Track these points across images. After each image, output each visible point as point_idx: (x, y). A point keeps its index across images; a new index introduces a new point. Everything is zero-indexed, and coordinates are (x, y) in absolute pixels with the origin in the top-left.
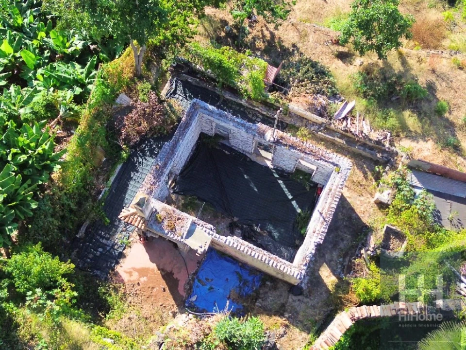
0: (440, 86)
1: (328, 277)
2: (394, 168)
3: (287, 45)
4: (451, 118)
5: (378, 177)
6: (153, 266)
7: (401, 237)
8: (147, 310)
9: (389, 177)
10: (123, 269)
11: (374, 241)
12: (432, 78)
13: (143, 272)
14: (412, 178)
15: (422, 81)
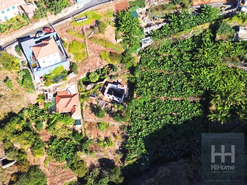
3: (112, 118)
5: (100, 97)
7: (98, 91)
15: (93, 113)
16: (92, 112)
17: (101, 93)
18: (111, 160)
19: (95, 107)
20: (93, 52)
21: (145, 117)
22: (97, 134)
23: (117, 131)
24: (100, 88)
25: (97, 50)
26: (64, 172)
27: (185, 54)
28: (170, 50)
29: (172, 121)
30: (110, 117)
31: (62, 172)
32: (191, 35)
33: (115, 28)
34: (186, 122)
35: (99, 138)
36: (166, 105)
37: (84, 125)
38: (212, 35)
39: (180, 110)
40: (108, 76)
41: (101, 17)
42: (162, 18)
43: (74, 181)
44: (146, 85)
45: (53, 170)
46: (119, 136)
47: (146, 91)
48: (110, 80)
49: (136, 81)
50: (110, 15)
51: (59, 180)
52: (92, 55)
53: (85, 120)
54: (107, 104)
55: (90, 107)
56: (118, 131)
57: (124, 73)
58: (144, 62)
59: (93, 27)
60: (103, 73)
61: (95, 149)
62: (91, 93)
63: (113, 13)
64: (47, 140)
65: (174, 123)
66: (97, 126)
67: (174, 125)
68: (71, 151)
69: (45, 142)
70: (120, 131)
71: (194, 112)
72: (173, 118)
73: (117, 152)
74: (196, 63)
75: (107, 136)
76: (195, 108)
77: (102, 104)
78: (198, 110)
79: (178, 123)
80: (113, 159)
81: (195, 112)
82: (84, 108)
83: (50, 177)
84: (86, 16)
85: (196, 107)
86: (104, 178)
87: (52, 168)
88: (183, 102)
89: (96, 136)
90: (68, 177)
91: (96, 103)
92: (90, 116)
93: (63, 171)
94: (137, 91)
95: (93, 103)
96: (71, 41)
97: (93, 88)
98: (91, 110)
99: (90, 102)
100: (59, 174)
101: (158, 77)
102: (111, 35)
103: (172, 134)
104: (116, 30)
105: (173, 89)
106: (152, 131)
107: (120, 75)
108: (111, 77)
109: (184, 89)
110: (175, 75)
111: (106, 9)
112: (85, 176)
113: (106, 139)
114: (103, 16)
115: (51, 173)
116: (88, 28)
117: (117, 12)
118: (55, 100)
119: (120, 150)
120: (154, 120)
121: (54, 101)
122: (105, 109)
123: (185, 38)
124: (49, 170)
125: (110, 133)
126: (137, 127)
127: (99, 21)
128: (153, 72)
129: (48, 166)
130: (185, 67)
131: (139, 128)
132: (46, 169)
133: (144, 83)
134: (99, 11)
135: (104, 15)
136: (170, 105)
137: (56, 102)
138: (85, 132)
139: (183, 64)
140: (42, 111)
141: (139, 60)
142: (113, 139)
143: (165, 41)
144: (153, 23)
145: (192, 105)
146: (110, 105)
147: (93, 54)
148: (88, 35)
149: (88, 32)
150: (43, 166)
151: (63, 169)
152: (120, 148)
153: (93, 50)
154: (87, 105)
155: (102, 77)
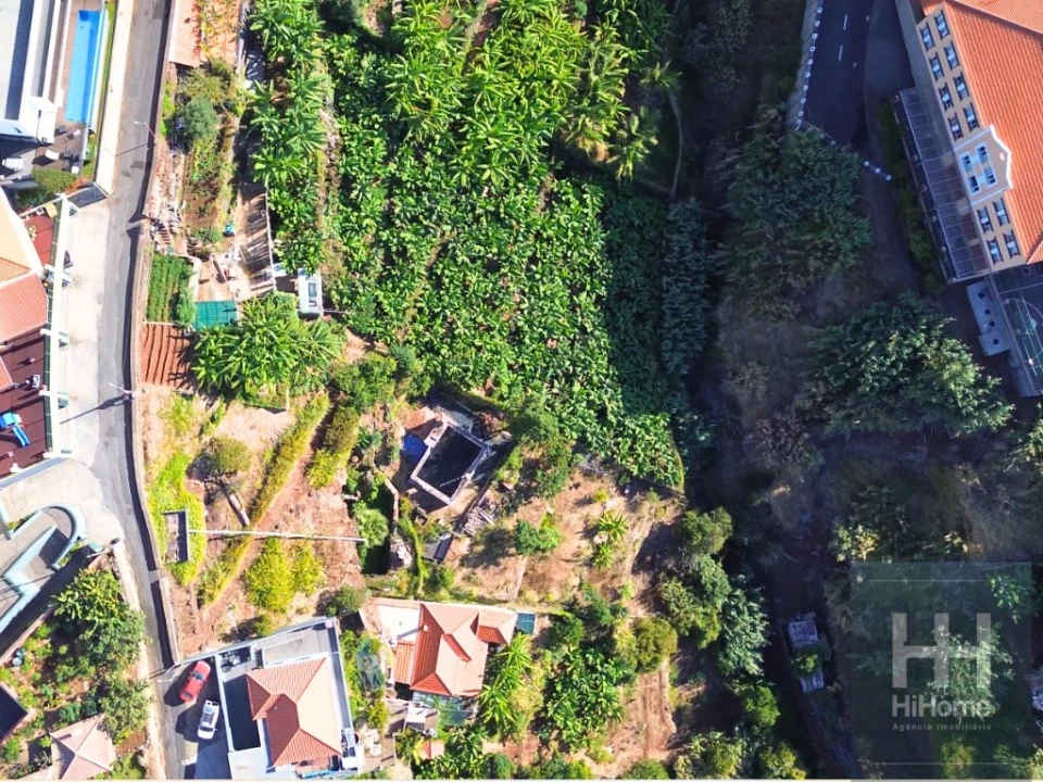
0: (497, 569)
1: (412, 491)
2: (454, 530)
3: (532, 499)
4: (479, 568)
5: (451, 523)
6: (425, 422)
7: (423, 524)
8: (408, 418)
9: (450, 527)
10: (426, 410)
11: (423, 512)
12: (502, 567)
13: (423, 417)
14: (448, 536)
15: (501, 560)
16: (497, 564)
17: (433, 513)
18: (651, 531)
19: (480, 548)
20: (302, 515)
21: (563, 382)
22: (567, 561)
23: (571, 488)
24: (414, 514)
25: (298, 497)
26: (644, 699)
27: (392, 167)
28: (367, 217)
29: (594, 297)
30: (531, 502)
31: (641, 706)
32: (327, 115)
33: (237, 404)
34: (610, 251)
35: (582, 557)
36: (542, 295)
37: (527, 602)
38: (348, 38)
39: (569, 255)
40: (378, 471)
41: (180, 450)
42: (233, 201)
43: (670, 670)
44: (461, 345)
45: (629, 734)
46: (589, 488)
47: (479, 349)
48: (388, 468)
49: (434, 375)
50: (184, 410)
51: (658, 717)
52: (309, 521)
53: (516, 596)
54: (485, 506)
55: (475, 566)
56: (571, 484)
57: (384, 408)
58: (373, 325)
59: (209, 494)
61: (605, 581)
62: (426, 550)
63: (180, 398)
64: (536, 742)
65: (603, 292)
66: (540, 554)
67: (608, 294)
68: (602, 665)
69: (539, 750)
70: (572, 479)
71: (586, 211)
72: (588, 287)
73: (633, 507)
74: (437, 143)
75: (581, 529)
76: (575, 204)
77: (479, 522)
78: (585, 196)
79: (606, 279)
80: (651, 524)
81: (587, 208)
82: (476, 591)
83: (646, 749)
84: (166, 514)
85: (571, 197)
86: (700, 570)
87: (620, 739)
88: (545, 236)
89: (572, 565)
90: (655, 685)
91: (467, 541)
92: (509, 575)
93: (639, 702)
94: (471, 382)
95: (466, 552)
96: (241, 594)
97: (407, 537)
98: (486, 568)
99: (457, 562)
100: (646, 716)
101: (442, 292)
102: (252, 428)
103: (635, 310)
104: (244, 402)
105: (499, 254)
106: (611, 372)
107: (387, 425)
108: (383, 458)
109: (511, 216)
110: (449, 228)
111: (156, 423)
112: (678, 633)
113: (590, 532)
114: (178, 443)
115: (635, 743)
116: (206, 513)
117: (179, 381)
118: (427, 694)
119: (630, 496)
120: (583, 357)
121: (429, 699)
122: (497, 514)
123: (337, 144)
124: (623, 750)
125: (574, 515)
126: (588, 420)
127: (191, 462)
128: (416, 301)
129: (610, 750)
130: (443, 186)
131: (592, 412)
132: (619, 759)
133: (451, 348)
134: (153, 452)
135: (178, 434)
136: (544, 283)
137: (438, 695)
138: (549, 604)
139: (426, 189)
140: (451, 748)
141: (357, 340)
142: (594, 511)
143: (328, 224)
144: (244, 244)
145: (562, 210)
146: (490, 494)
147: (307, 516)
148: (236, 519)
149: (222, 516)
150: (609, 766)
151: (631, 701)
152: (623, 494)
153: (291, 511)
154: (467, 579)
155: (374, 495)
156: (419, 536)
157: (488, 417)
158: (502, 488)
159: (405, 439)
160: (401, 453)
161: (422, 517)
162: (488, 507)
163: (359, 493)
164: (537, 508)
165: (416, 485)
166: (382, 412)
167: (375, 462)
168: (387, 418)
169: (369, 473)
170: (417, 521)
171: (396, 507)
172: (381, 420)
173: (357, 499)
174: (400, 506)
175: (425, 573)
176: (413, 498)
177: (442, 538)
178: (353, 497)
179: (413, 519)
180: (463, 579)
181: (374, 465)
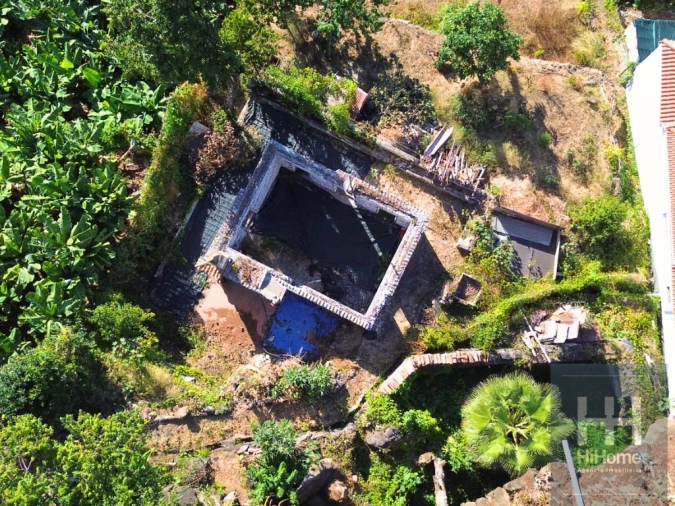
0: (551, 111)
1: (402, 322)
2: (480, 212)
3: (384, 53)
4: (556, 150)
5: (464, 221)
6: (232, 307)
7: (476, 285)
8: (226, 348)
9: (475, 221)
10: (202, 308)
11: (447, 290)
12: (543, 101)
13: (222, 312)
14: (497, 224)
15: (531, 104)
16: (540, 112)
17: (447, 266)
19: (511, 153)
24: (458, 310)
40: (363, 420)
48: (352, 389)
49: (89, 296)
54: (415, 146)
55: (553, 159)
57: (191, 421)
60: (408, 477)
62: (538, 273)
77: (453, 156)
91: (499, 182)
92: (556, 85)
95: (527, 182)
97: (516, 323)
98: (550, 135)
99: (552, 198)
107: (242, 408)
108: (330, 406)
122: (430, 122)
146: (386, 137)
154: (583, 174)
155: (425, 418)
156: (506, 293)
157: (205, 159)
158: (369, 113)
159: (277, 354)
160: (310, 359)
161: (461, 292)
162: (416, 140)
163: (424, 459)
164: (405, 41)
165: (386, 314)
166: (206, 425)
167: (340, 425)
168: (222, 407)
169: (371, 438)
170: (472, 302)
171: (446, 359)
172: (228, 425)
173: (439, 464)
174: (443, 349)
175: (591, 271)
176: (418, 318)
177: (503, 238)
178: (439, 472)
179: (469, 313)
180: (585, 182)
181: (348, 431)
